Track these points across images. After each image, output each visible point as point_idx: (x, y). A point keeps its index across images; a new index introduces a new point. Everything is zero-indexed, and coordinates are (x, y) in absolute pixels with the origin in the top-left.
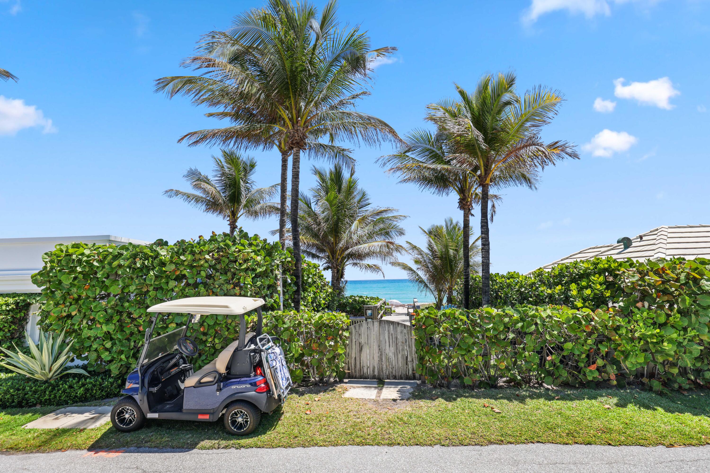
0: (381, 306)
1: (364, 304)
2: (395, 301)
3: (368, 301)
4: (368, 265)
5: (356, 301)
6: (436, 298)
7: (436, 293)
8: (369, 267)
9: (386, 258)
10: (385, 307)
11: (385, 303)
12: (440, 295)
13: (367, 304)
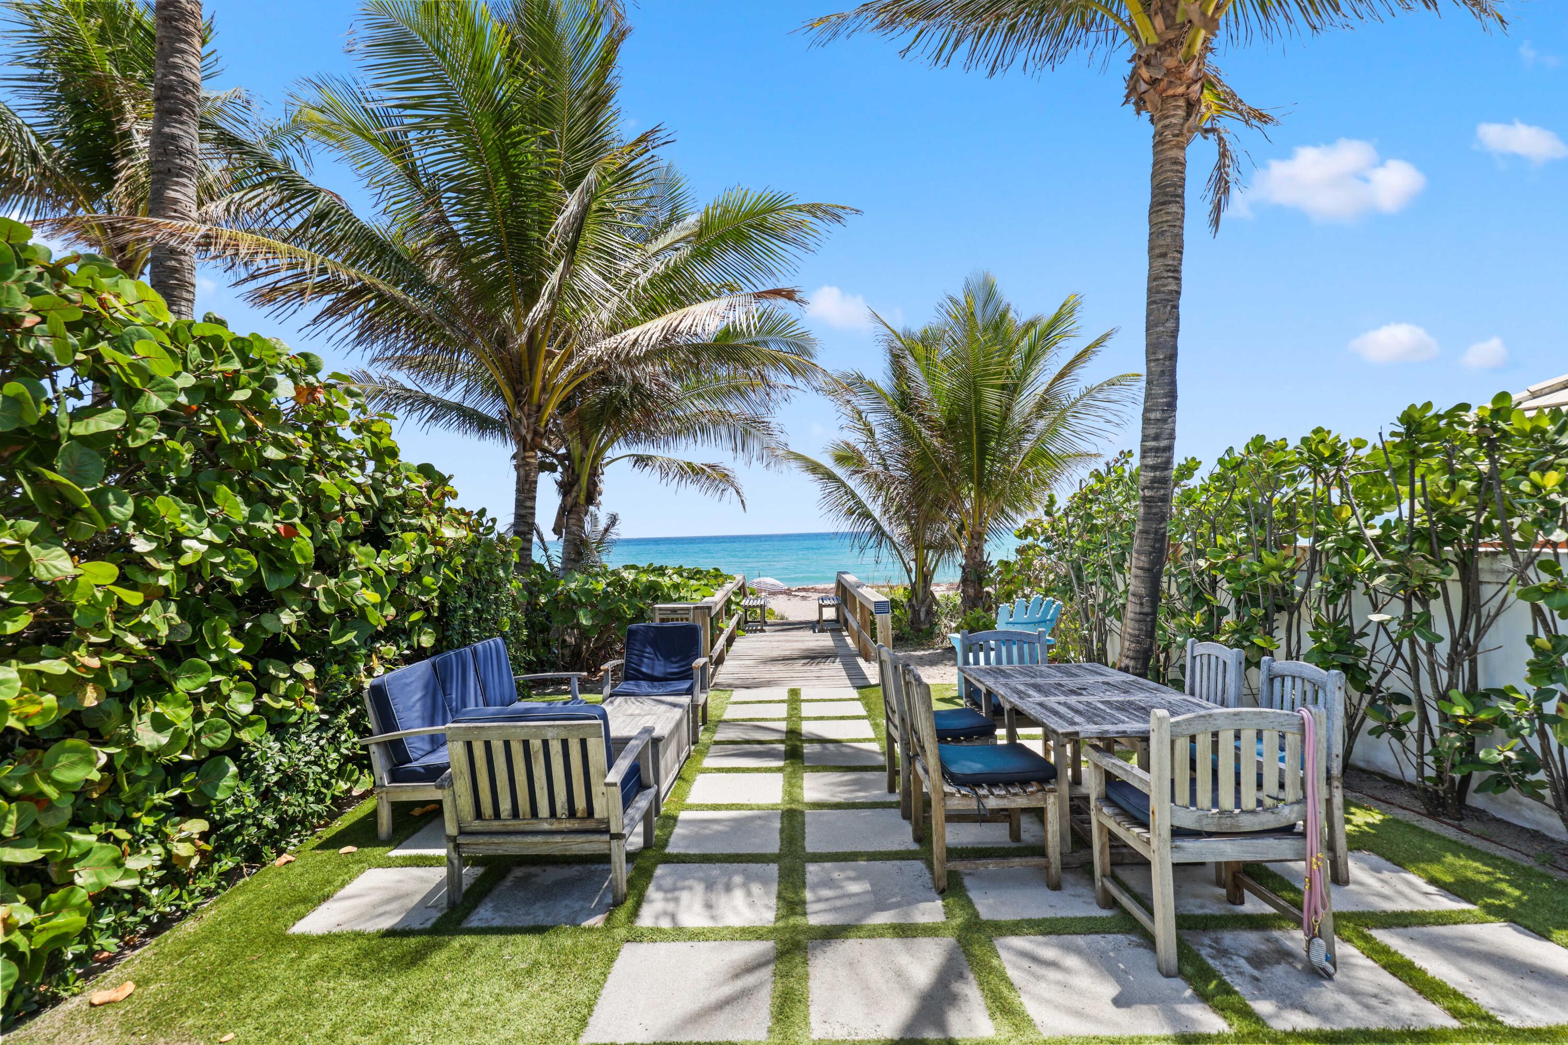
0: (729, 602)
1: (655, 599)
2: (770, 581)
3: (676, 587)
4: (689, 464)
5: (623, 587)
6: (909, 571)
7: (909, 555)
8: (692, 472)
9: (750, 442)
10: (745, 602)
11: (742, 591)
12: (921, 562)
13: (669, 599)
